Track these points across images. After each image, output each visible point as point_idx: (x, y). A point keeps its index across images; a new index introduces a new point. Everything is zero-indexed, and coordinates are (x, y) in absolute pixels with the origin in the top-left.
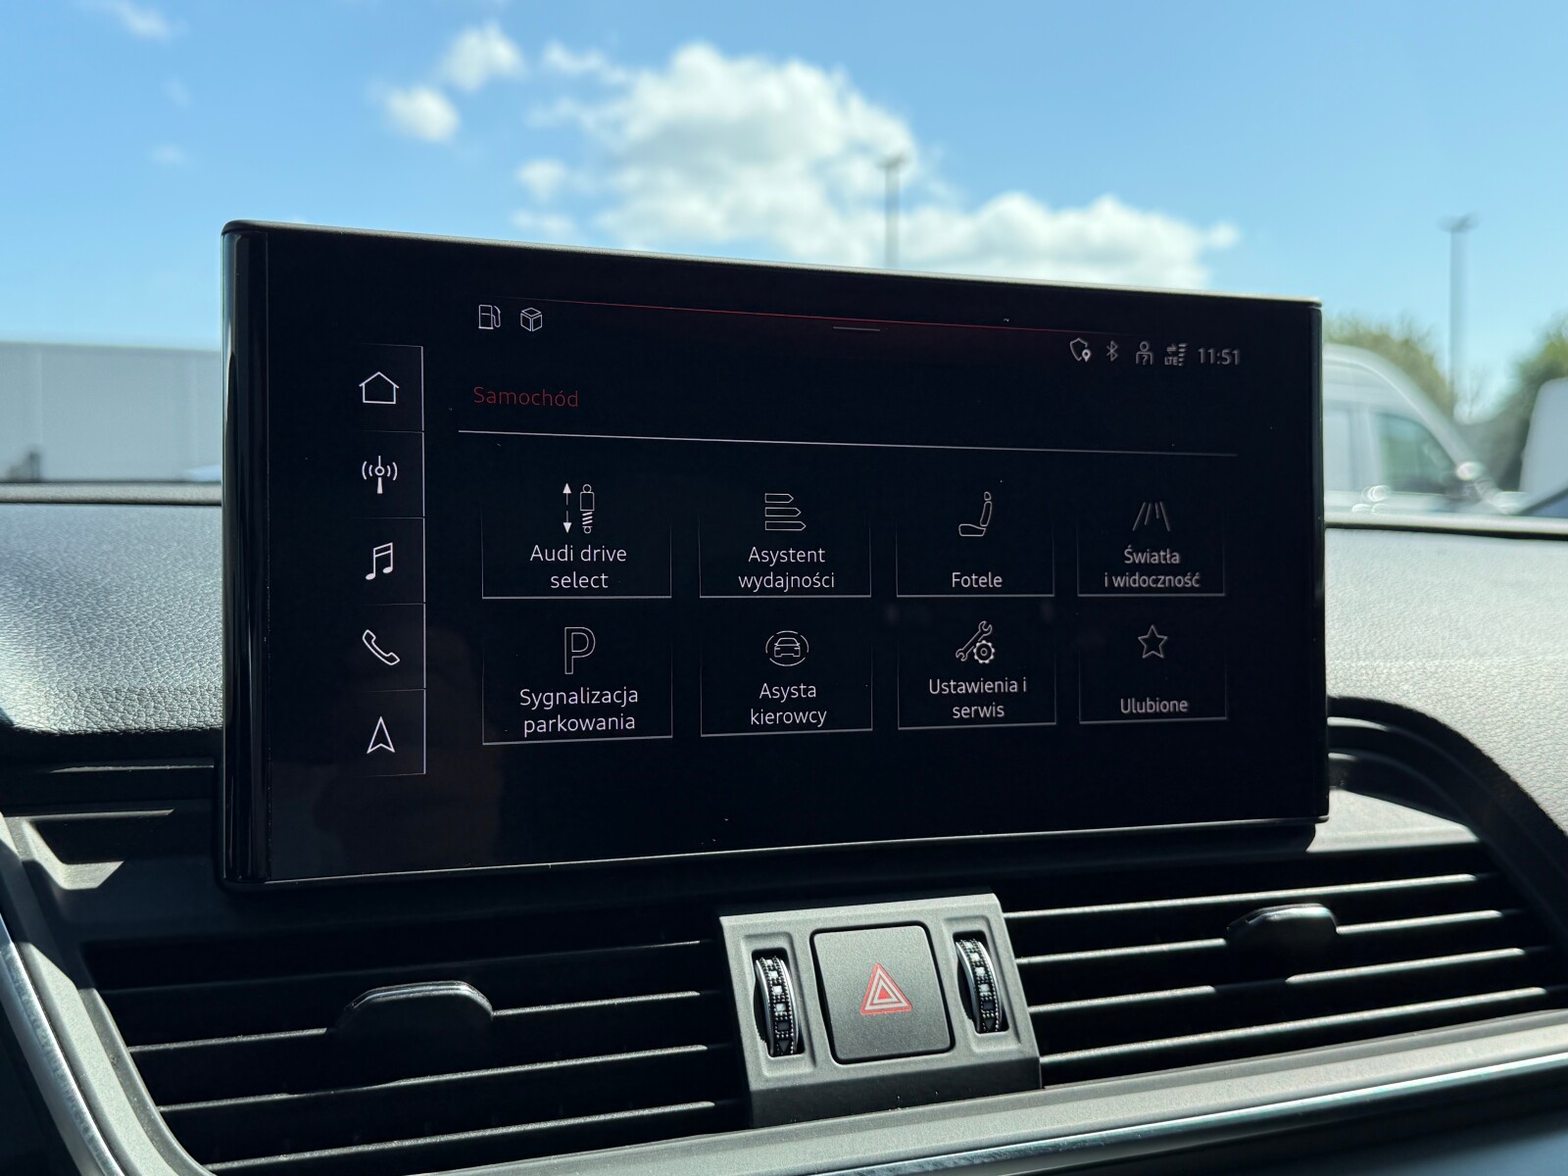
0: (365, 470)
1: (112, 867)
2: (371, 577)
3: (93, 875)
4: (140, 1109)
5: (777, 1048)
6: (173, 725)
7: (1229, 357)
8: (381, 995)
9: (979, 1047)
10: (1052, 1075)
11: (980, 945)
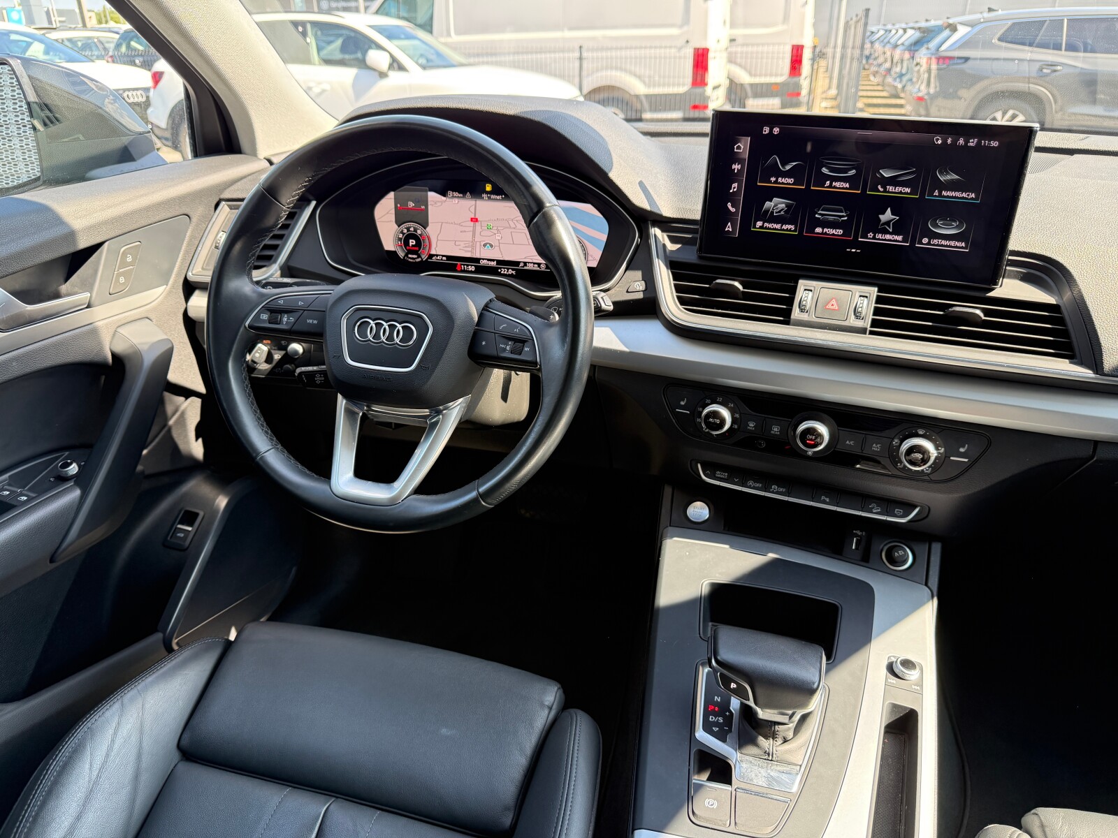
0: (733, 167)
1: (679, 246)
2: (731, 191)
3: (675, 247)
4: (672, 293)
5: (802, 310)
6: (694, 218)
7: (995, 144)
8: (718, 281)
9: (853, 322)
10: (872, 333)
11: (866, 299)
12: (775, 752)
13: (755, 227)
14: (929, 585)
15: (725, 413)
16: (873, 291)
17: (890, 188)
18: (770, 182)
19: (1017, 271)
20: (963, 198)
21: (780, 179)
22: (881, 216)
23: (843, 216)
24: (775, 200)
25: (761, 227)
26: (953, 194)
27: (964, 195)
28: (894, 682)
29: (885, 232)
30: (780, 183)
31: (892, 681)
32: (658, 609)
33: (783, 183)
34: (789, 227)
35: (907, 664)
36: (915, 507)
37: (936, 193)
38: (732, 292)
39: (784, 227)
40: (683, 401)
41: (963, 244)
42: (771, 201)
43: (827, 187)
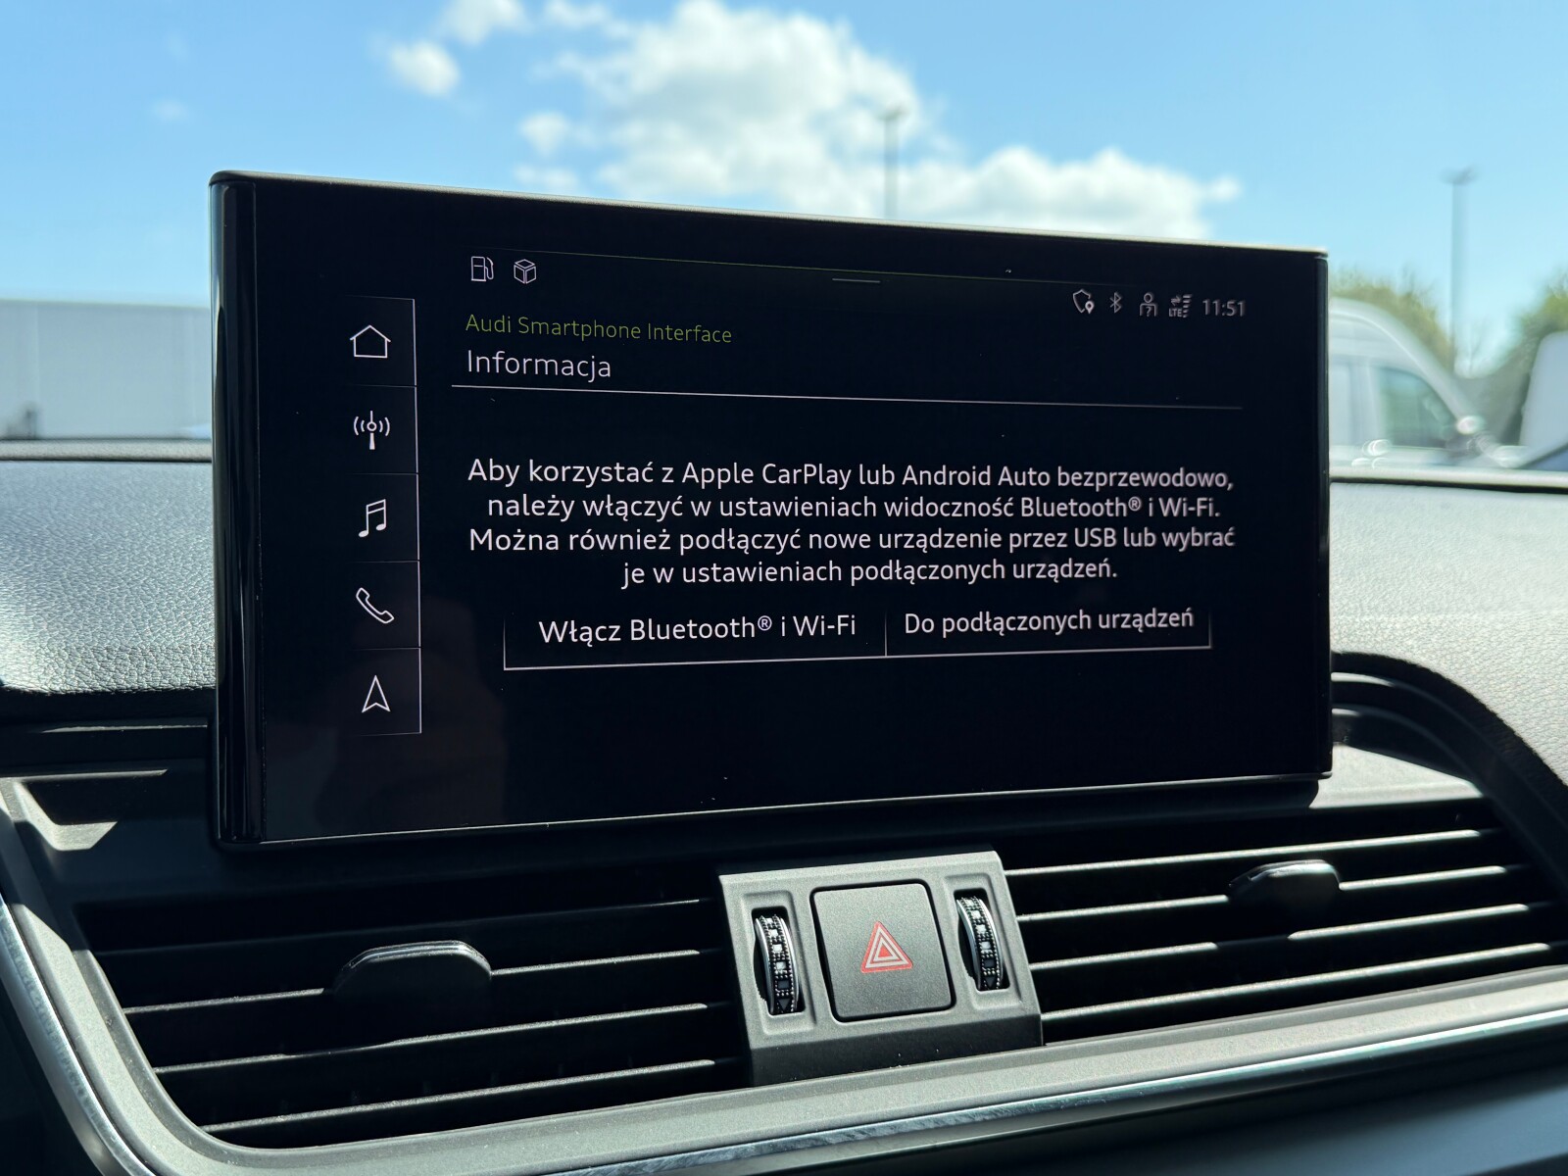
0: (357, 426)
2: (364, 534)
3: (85, 836)
4: (135, 1071)
5: (778, 1007)
6: (166, 684)
7: (1234, 308)
8: (378, 955)
9: (982, 1006)
10: (1055, 1033)
11: (981, 903)
16: (986, 867)
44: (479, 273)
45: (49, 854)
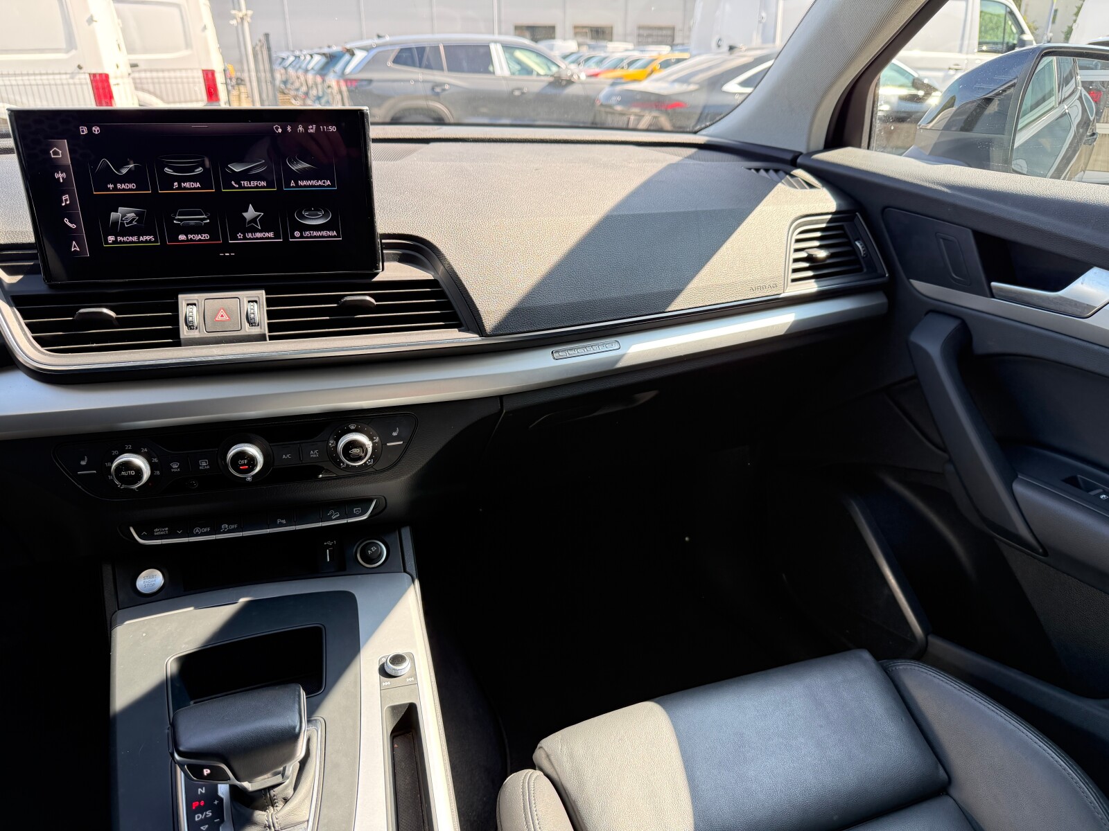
0: (56, 175)
1: (20, 277)
2: (63, 204)
3: (15, 279)
4: (25, 334)
5: (190, 328)
6: (26, 242)
7: (332, 128)
8: (84, 310)
9: (248, 330)
10: (272, 338)
11: (255, 304)
12: (275, 821)
13: (108, 243)
14: (408, 570)
15: (139, 461)
16: (261, 295)
17: (245, 183)
18: (108, 190)
19: (393, 254)
20: (320, 186)
21: (119, 186)
22: (244, 214)
23: (205, 219)
24: (120, 209)
25: (114, 242)
26: (309, 183)
27: (320, 183)
28: (389, 683)
29: (256, 230)
30: (120, 190)
31: (386, 684)
32: (115, 716)
33: (124, 190)
34: (148, 238)
35: (398, 659)
36: (371, 501)
37: (293, 184)
38: (105, 321)
39: (141, 238)
40: (84, 460)
41: (335, 233)
42: (117, 211)
43: (177, 189)
44: (83, 131)
45: (5, 284)
